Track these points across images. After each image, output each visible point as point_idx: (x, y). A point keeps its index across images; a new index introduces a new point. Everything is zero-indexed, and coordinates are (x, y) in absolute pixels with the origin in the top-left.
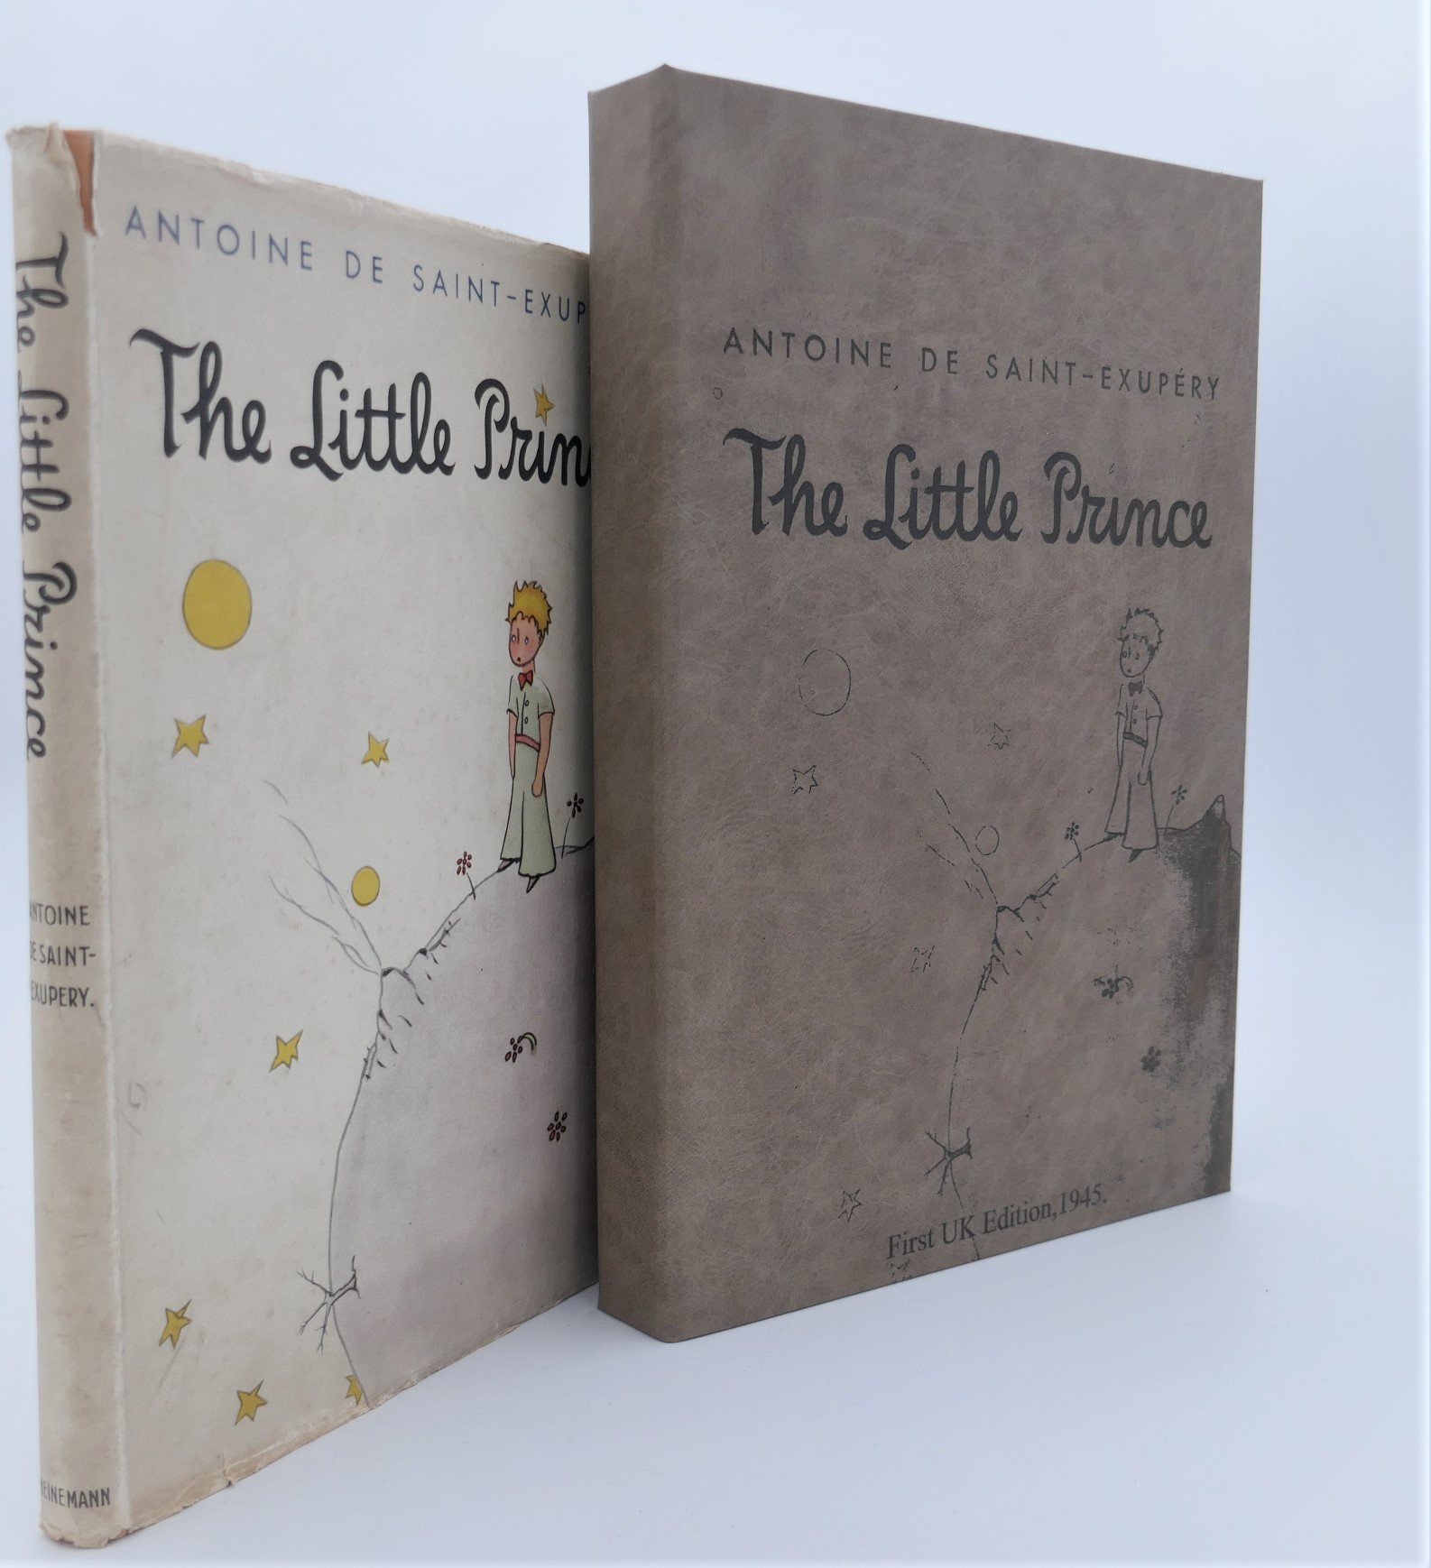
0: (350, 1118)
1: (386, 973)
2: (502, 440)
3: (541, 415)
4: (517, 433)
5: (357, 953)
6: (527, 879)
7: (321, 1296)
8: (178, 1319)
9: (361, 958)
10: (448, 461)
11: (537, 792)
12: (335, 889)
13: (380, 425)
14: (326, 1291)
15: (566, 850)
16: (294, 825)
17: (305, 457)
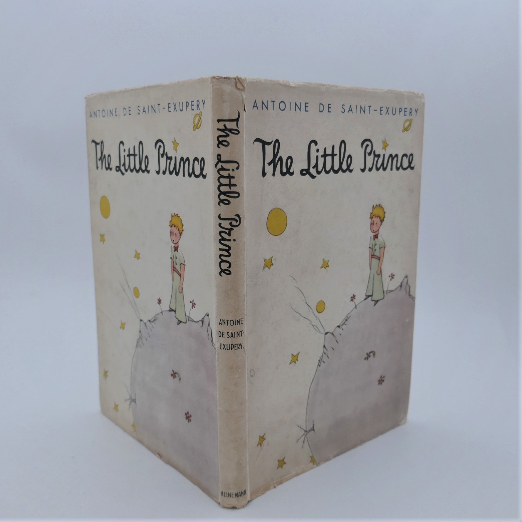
0: (314, 378)
1: (326, 333)
2: (370, 159)
3: (384, 148)
4: (375, 156)
5: (317, 328)
6: (374, 302)
7: (303, 432)
8: (262, 438)
9: (318, 329)
10: (351, 168)
11: (379, 273)
12: (311, 308)
13: (329, 159)
14: (304, 430)
15: (388, 291)
16: (299, 289)
17: (305, 172)
